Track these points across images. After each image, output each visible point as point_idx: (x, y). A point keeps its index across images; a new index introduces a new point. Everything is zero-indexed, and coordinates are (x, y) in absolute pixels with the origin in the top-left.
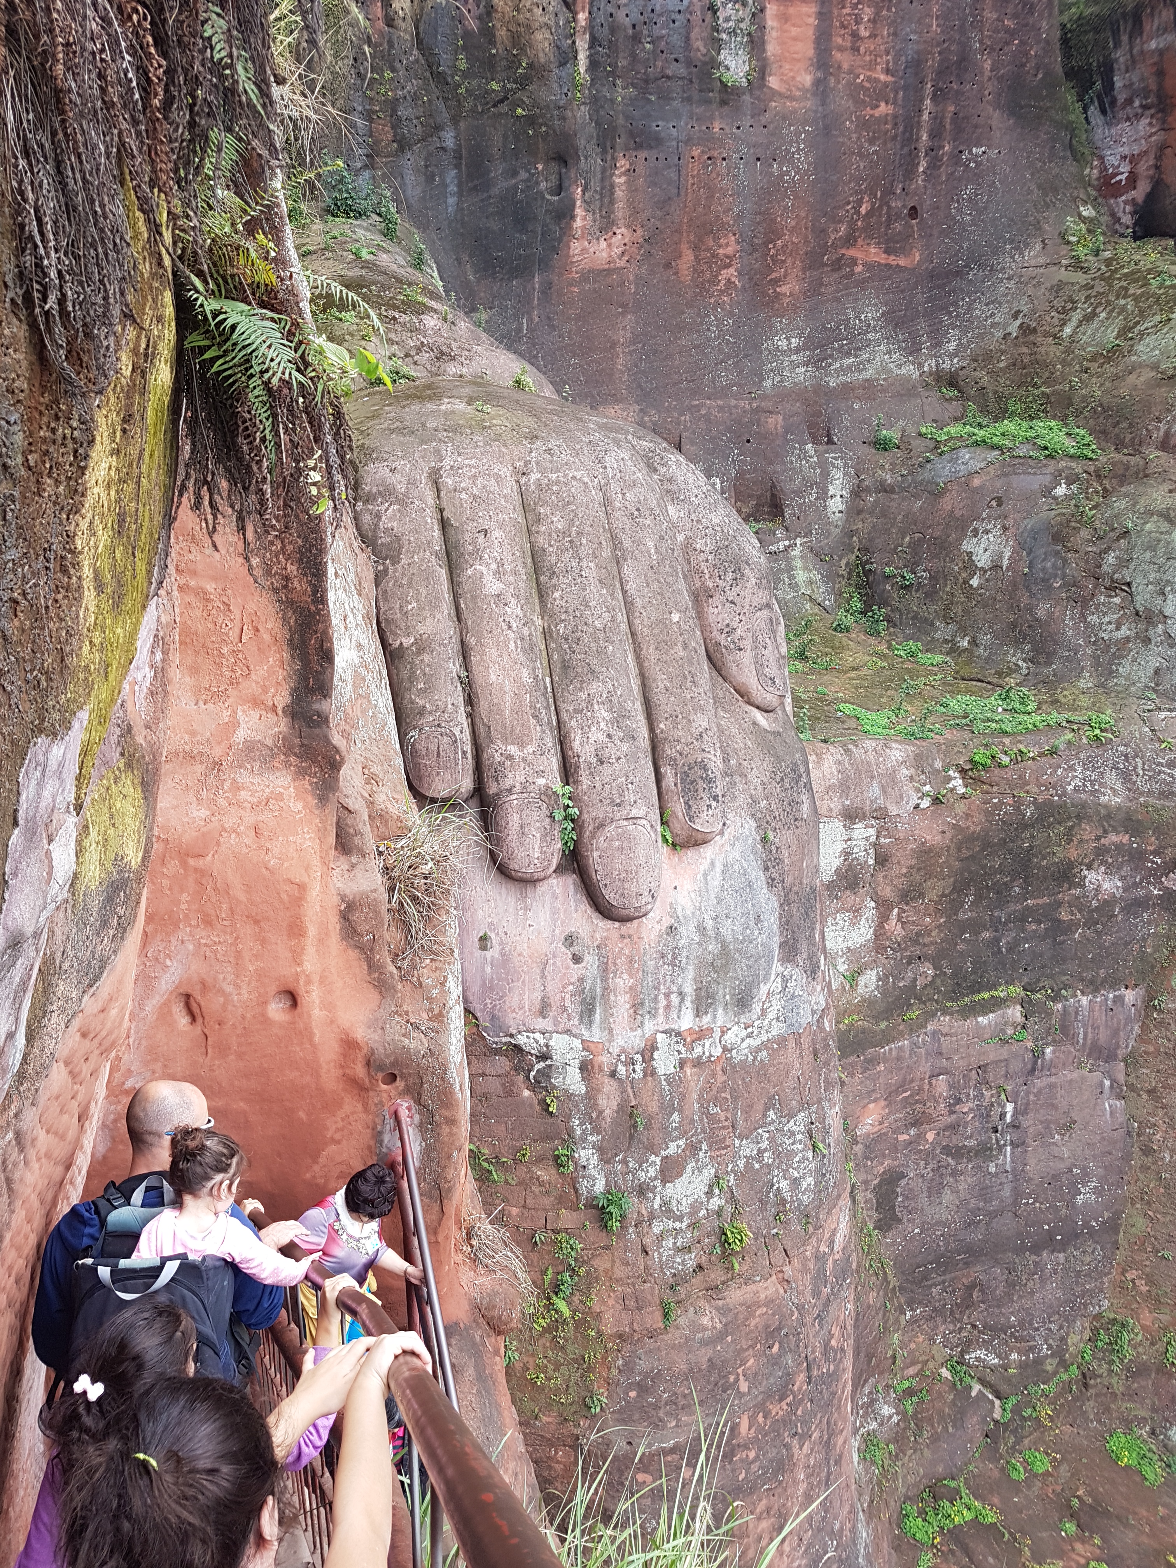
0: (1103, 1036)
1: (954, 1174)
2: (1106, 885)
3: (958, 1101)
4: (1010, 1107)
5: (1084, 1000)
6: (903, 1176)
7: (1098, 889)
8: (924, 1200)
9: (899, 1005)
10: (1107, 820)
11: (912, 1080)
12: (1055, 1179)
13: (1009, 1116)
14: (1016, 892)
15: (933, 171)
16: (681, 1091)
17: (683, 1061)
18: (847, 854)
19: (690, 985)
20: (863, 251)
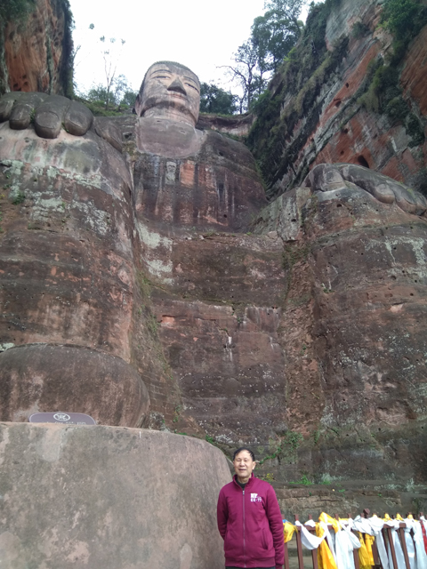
2: (259, 275)
4: (230, 338)
6: (182, 349)
9: (181, 292)
10: (255, 255)
11: (186, 316)
12: (252, 368)
13: (230, 341)
14: (226, 272)
15: (230, 209)
16: (55, 181)
17: (57, 176)
18: (161, 244)
19: (64, 156)
20: (210, 219)
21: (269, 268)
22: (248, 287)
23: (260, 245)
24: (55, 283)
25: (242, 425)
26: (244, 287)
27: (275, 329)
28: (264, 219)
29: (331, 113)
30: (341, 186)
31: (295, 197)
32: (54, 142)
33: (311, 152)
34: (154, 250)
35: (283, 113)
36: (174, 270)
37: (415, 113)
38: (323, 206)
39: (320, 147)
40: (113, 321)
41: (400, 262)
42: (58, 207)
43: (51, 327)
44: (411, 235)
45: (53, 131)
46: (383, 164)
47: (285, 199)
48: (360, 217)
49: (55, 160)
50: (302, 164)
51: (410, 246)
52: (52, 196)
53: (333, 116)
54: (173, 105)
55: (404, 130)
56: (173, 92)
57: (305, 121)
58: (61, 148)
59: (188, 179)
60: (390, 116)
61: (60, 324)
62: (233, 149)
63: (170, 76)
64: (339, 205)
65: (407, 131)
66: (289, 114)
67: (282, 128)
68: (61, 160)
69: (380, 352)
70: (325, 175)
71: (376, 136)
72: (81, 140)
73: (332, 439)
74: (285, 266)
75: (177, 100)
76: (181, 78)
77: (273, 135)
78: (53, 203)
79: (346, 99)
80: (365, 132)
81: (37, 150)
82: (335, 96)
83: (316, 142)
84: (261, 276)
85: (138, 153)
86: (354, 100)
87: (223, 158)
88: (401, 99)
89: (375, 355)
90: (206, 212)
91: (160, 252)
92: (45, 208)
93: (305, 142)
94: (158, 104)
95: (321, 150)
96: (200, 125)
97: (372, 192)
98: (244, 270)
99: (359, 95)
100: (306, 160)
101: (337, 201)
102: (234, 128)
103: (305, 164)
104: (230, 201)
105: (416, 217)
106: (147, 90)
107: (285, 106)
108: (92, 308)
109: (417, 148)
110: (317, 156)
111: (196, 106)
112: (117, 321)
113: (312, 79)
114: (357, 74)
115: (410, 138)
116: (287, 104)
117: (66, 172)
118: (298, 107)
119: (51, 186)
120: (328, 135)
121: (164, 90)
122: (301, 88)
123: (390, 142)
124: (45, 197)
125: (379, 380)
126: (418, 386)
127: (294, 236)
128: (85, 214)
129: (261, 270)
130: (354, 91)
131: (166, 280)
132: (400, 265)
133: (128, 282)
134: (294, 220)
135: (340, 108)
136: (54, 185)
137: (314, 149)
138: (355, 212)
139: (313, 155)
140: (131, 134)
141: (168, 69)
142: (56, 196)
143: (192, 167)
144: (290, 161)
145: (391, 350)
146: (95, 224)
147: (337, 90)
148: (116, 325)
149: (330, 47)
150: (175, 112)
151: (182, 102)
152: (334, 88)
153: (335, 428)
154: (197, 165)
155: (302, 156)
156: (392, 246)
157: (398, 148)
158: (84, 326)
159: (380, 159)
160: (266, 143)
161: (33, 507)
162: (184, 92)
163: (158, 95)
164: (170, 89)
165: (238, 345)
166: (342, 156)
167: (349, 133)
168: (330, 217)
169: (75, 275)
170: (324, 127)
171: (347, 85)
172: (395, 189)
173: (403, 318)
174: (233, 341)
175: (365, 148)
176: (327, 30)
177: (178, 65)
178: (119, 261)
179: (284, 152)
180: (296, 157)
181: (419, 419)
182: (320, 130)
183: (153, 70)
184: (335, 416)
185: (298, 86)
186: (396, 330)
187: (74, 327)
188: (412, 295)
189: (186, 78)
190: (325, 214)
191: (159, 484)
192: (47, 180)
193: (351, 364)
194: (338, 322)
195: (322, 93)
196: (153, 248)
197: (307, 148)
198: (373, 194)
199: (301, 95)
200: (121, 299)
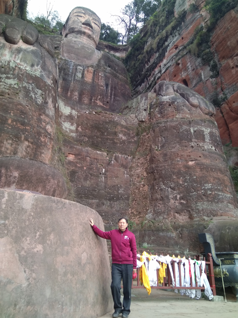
0: (124, 163)
1: (90, 178)
2: (123, 138)
3: (92, 164)
4: (104, 170)
5: (120, 155)
6: (77, 172)
7: (122, 138)
8: (82, 180)
9: (79, 141)
10: (122, 126)
11: (81, 155)
12: (114, 186)
13: (103, 171)
14: (105, 134)
15: (111, 99)
16: (14, 69)
17: (16, 66)
18: (71, 113)
19: (20, 55)
20: (99, 103)
21: (129, 134)
22: (117, 143)
23: (126, 121)
24: (10, 128)
25: (105, 215)
26: (114, 143)
27: (128, 167)
28: (129, 107)
29: (172, 53)
30: (172, 95)
31: (147, 97)
32: (15, 46)
33: (158, 73)
34: (67, 116)
35: (146, 48)
36: (77, 129)
37: (216, 60)
38: (161, 104)
39: (164, 71)
40: (41, 153)
41: (197, 139)
42: (15, 84)
43: (6, 152)
44: (204, 126)
45: (15, 40)
46: (196, 85)
47: (142, 97)
48: (180, 113)
49: (15, 57)
50: (153, 79)
51: (203, 131)
52: (11, 78)
53: (173, 54)
54: (84, 33)
55: (209, 68)
56: (85, 26)
57: (157, 55)
58: (19, 51)
59: (89, 78)
60: (203, 59)
61: (11, 151)
62: (116, 65)
63: (84, 16)
64: (170, 105)
65: (210, 69)
66: (149, 49)
67: (144, 57)
68: (19, 57)
69: (181, 184)
70: (164, 87)
71: (194, 69)
72: (31, 48)
73: (150, 226)
74: (138, 134)
75: (87, 31)
76: (91, 18)
77: (139, 60)
78: (12, 82)
79: (181, 46)
80: (188, 66)
81: (5, 50)
82: (175, 44)
83: (162, 67)
84: (124, 138)
85: (61, 59)
86: (185, 47)
87: (110, 69)
88: (210, 51)
89: (178, 186)
90: (97, 98)
91: (70, 118)
92: (7, 84)
93: (156, 67)
94: (76, 31)
95: (164, 72)
96: (99, 48)
97: (188, 100)
98: (115, 134)
99: (188, 45)
100: (155, 77)
101: (169, 103)
102: (117, 52)
103: (154, 79)
104: (111, 94)
105: (208, 117)
106: (70, 22)
107: (148, 44)
108: (30, 144)
109: (214, 79)
110: (161, 75)
111: (97, 36)
112: (43, 153)
113: (164, 31)
114: (189, 33)
115: (211, 73)
116: (149, 43)
117: (21, 65)
118: (155, 46)
119: (12, 72)
120: (169, 65)
121: (80, 24)
122: (158, 35)
123: (201, 74)
124: (8, 78)
125: (178, 198)
126: (197, 203)
127: (144, 119)
128: (30, 90)
129: (124, 135)
130: (186, 42)
131: (72, 134)
132: (196, 141)
133: (51, 132)
134: (145, 110)
135: (177, 51)
136: (13, 71)
137: (160, 71)
138: (178, 109)
139: (159, 75)
140: (58, 47)
141: (83, 12)
142: (14, 78)
143: (92, 71)
144: (146, 76)
145: (186, 184)
146: (35, 97)
147: (177, 40)
148: (43, 155)
149: (176, 15)
150: (85, 37)
151: (90, 32)
152: (175, 39)
153: (153, 221)
154: (95, 71)
155: (153, 74)
156: (194, 130)
157: (204, 78)
158: (25, 153)
159: (194, 82)
160: (135, 64)
161: (18, 227)
162: (92, 27)
163: (76, 26)
164: (83, 24)
165: (107, 174)
166: (175, 78)
167: (180, 65)
168: (164, 111)
169: (22, 124)
170: (167, 60)
171: (183, 38)
172: (200, 100)
173: (194, 168)
174: (105, 171)
175: (188, 75)
176: (176, 5)
177: (90, 11)
178: (47, 120)
179: (144, 71)
180: (150, 75)
181: (195, 220)
182: (165, 61)
183: (75, 11)
184: (153, 215)
185: (156, 34)
186: (190, 174)
187: (19, 154)
188: (200, 157)
189: (93, 19)
190: (162, 109)
191: (75, 225)
192: (9, 68)
193: (165, 189)
194: (161, 167)
195: (169, 40)
196: (66, 115)
197: (157, 70)
198: (188, 101)
199: (157, 40)
200: (46, 141)
